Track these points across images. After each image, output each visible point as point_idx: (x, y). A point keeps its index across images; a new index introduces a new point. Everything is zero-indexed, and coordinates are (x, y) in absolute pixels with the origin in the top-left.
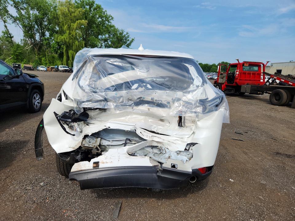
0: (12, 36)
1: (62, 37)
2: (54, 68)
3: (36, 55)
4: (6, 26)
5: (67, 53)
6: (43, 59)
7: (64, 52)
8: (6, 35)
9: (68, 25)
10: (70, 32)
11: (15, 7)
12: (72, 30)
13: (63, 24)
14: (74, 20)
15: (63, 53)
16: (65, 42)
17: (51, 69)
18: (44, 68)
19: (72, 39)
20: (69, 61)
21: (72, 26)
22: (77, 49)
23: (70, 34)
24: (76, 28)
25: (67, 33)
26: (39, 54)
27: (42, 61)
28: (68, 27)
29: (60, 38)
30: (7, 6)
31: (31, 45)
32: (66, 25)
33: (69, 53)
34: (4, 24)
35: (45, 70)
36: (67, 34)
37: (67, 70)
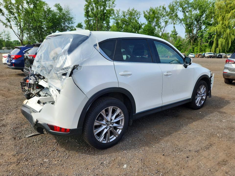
0: (177, 33)
1: (215, 28)
2: (201, 55)
3: (191, 45)
4: (174, 27)
5: (217, 41)
6: (196, 48)
7: (214, 40)
8: (173, 33)
9: (222, 17)
10: (223, 22)
11: (183, 11)
12: (226, 20)
13: (218, 17)
14: (229, 11)
15: (213, 42)
16: (217, 31)
17: (198, 56)
18: (193, 55)
19: (224, 28)
20: (217, 49)
21: (226, 17)
22: (227, 37)
23: (223, 23)
24: (230, 17)
25: (220, 23)
26: (193, 44)
27: (195, 50)
28: (222, 18)
29: (213, 29)
30: (177, 12)
31: (189, 38)
32: (221, 17)
33: (219, 41)
34: (174, 26)
35: (193, 57)
36: (220, 25)
37: (212, 56)
